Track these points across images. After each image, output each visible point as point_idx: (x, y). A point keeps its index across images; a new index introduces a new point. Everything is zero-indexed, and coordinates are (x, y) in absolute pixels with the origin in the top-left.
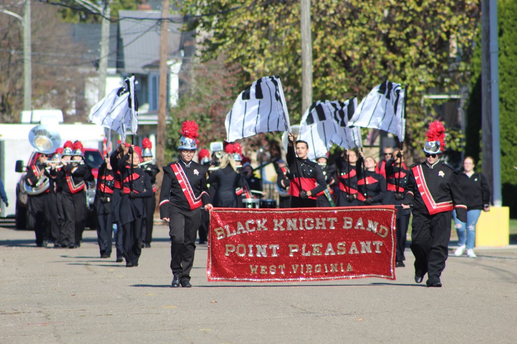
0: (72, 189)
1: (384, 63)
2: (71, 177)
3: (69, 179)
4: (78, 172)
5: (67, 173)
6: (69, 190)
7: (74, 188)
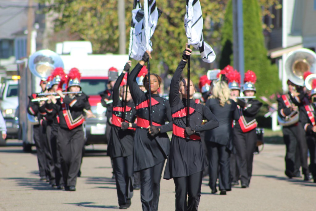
0: (69, 124)
1: (168, 32)
2: (69, 111)
3: (67, 114)
4: (77, 105)
5: (64, 107)
6: (66, 125)
7: (72, 123)
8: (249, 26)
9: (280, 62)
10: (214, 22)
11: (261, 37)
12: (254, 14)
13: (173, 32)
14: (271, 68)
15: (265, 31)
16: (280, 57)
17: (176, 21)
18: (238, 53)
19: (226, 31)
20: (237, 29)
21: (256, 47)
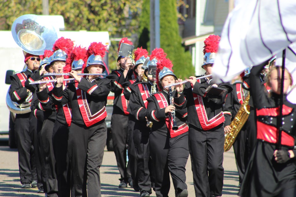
0: (87, 120)
2: (86, 101)
3: (83, 104)
8: (164, 16)
9: (193, 49)
10: (132, 11)
11: (175, 25)
12: (170, 4)
13: (94, 20)
14: (185, 55)
15: (180, 19)
16: (193, 45)
17: (97, 9)
18: (154, 40)
19: (143, 20)
20: (154, 18)
21: (172, 35)
